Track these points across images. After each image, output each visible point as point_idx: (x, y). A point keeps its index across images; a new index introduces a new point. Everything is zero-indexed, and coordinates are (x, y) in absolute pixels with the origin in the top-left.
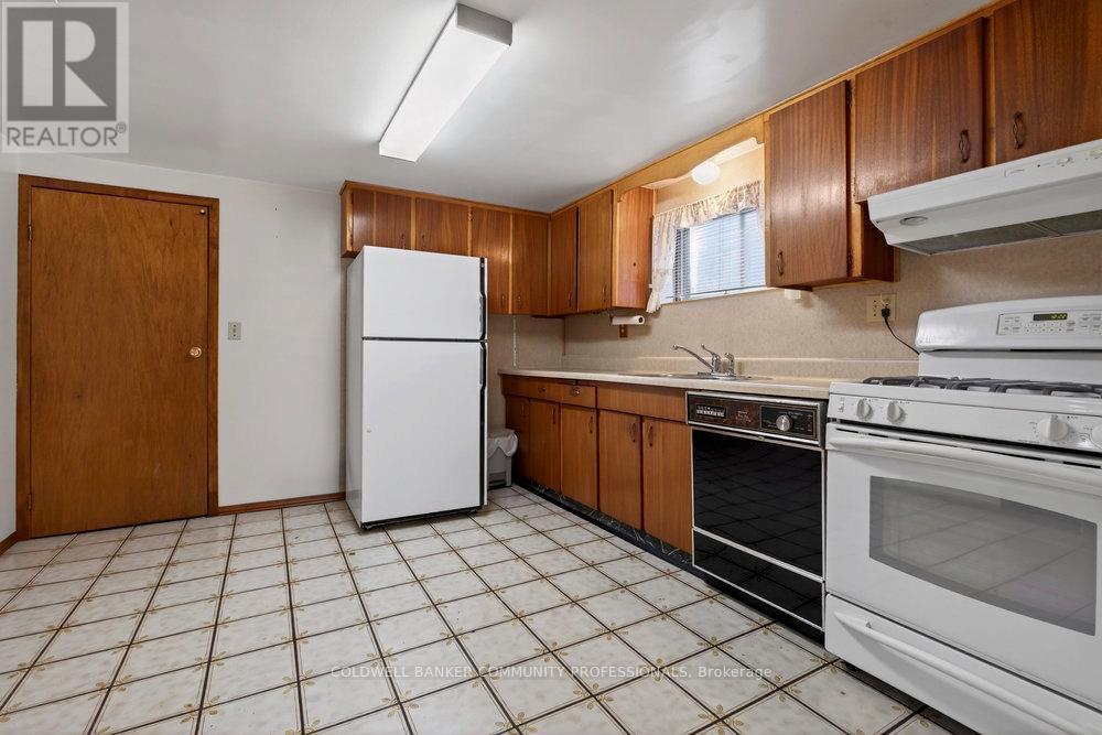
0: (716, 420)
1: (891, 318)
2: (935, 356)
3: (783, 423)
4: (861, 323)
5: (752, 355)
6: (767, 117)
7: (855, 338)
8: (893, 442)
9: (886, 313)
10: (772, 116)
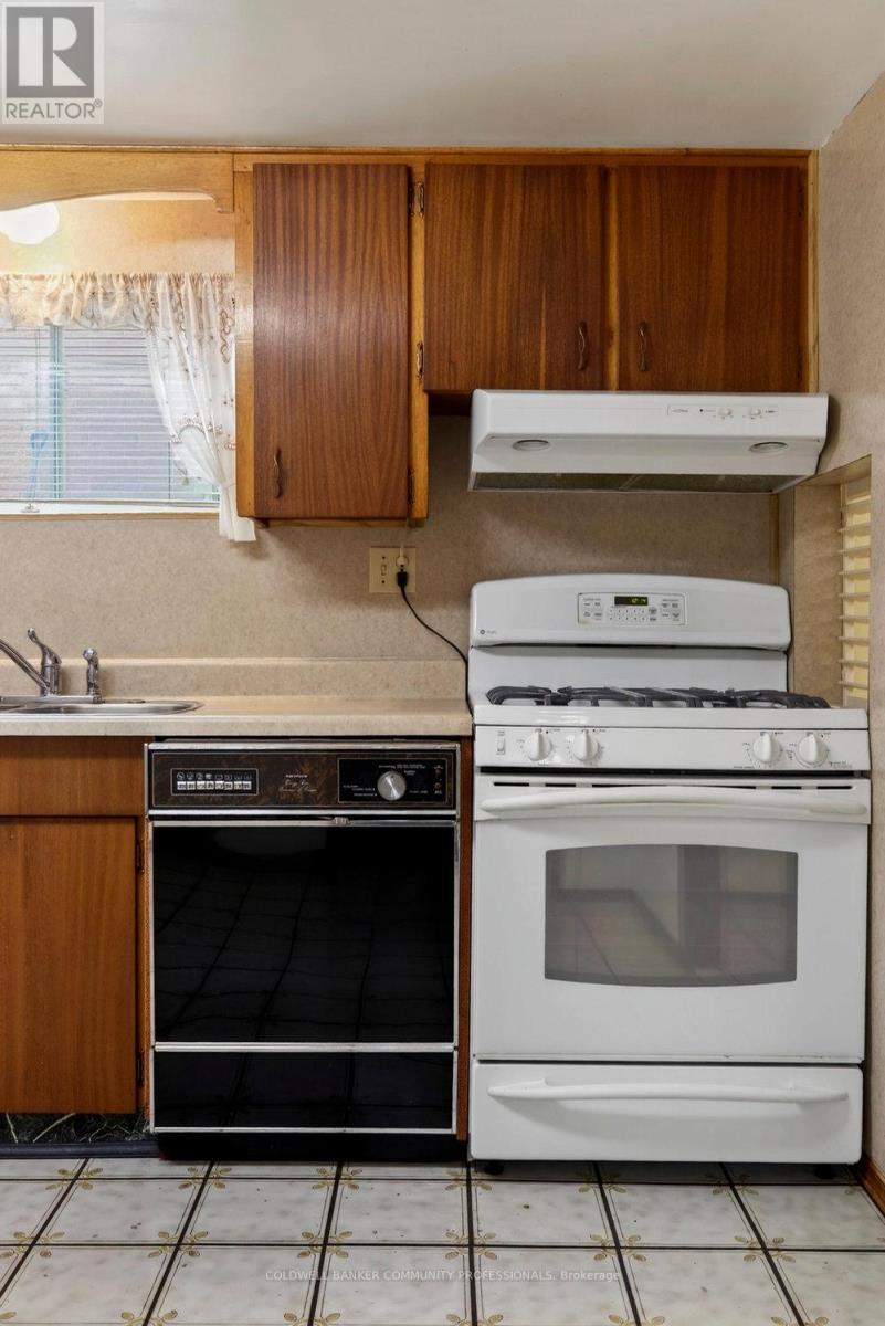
0: (226, 799)
1: (411, 588)
2: (497, 654)
3: (391, 786)
4: (357, 593)
5: (129, 652)
6: (247, 165)
7: (347, 621)
8: (584, 792)
9: (402, 579)
10: (260, 169)
